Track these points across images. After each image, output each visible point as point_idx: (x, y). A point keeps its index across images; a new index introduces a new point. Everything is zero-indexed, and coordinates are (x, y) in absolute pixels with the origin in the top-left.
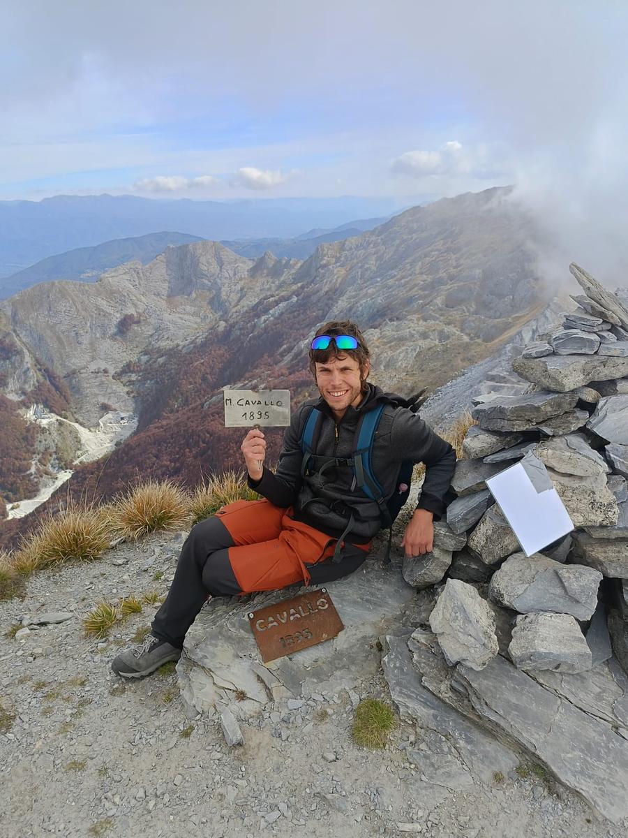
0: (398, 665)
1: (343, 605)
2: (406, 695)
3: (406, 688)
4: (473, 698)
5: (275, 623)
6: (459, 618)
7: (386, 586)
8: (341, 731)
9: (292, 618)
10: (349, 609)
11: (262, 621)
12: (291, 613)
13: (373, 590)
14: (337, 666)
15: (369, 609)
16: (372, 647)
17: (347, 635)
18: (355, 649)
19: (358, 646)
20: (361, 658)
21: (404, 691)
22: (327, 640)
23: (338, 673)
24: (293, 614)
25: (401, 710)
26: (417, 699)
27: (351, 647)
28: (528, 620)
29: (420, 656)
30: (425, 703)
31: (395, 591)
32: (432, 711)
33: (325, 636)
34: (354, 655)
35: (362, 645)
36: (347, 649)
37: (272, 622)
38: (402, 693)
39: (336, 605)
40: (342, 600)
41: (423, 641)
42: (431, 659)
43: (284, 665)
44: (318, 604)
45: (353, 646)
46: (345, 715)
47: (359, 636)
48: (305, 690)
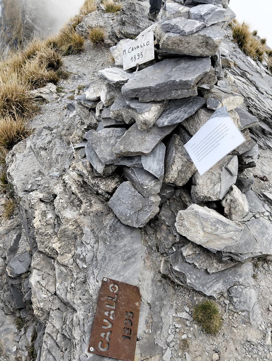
0: (195, 277)
1: (122, 275)
2: (210, 287)
3: (207, 283)
4: (236, 257)
5: (108, 334)
6: (219, 227)
7: (125, 240)
8: (200, 338)
9: (111, 318)
10: (127, 274)
11: (100, 343)
12: (107, 315)
13: (123, 249)
14: (158, 311)
15: (134, 262)
16: (160, 281)
17: (145, 290)
18: (156, 292)
19: (155, 288)
20: (162, 293)
21: (208, 285)
22: (140, 304)
23: (163, 314)
24: (109, 314)
25: (214, 296)
26: (214, 283)
27: (153, 293)
28: (228, 201)
29: (197, 262)
30: (217, 281)
31: (131, 238)
32: (221, 281)
33: (137, 304)
34: (159, 295)
35: (156, 285)
36: (152, 296)
37: (105, 336)
38: (209, 288)
39: (120, 279)
40: (118, 273)
41: (191, 253)
42: (201, 258)
43: (141, 347)
44: (112, 291)
45: (153, 292)
46: (192, 329)
47: (150, 282)
48: (161, 344)
